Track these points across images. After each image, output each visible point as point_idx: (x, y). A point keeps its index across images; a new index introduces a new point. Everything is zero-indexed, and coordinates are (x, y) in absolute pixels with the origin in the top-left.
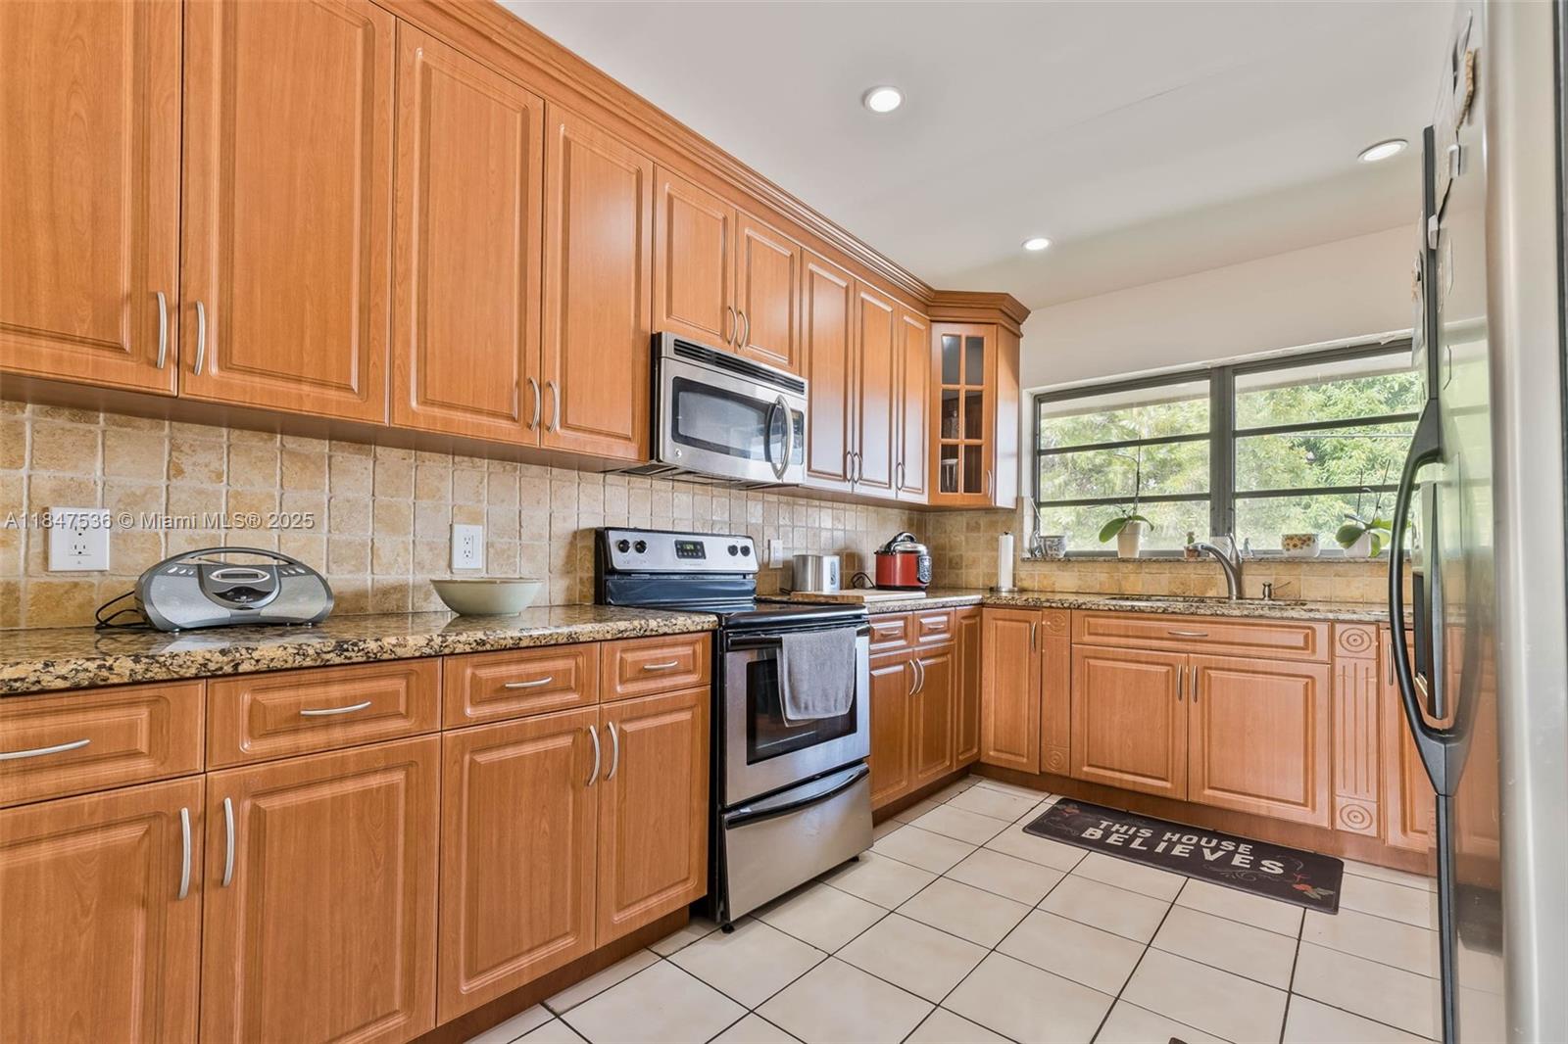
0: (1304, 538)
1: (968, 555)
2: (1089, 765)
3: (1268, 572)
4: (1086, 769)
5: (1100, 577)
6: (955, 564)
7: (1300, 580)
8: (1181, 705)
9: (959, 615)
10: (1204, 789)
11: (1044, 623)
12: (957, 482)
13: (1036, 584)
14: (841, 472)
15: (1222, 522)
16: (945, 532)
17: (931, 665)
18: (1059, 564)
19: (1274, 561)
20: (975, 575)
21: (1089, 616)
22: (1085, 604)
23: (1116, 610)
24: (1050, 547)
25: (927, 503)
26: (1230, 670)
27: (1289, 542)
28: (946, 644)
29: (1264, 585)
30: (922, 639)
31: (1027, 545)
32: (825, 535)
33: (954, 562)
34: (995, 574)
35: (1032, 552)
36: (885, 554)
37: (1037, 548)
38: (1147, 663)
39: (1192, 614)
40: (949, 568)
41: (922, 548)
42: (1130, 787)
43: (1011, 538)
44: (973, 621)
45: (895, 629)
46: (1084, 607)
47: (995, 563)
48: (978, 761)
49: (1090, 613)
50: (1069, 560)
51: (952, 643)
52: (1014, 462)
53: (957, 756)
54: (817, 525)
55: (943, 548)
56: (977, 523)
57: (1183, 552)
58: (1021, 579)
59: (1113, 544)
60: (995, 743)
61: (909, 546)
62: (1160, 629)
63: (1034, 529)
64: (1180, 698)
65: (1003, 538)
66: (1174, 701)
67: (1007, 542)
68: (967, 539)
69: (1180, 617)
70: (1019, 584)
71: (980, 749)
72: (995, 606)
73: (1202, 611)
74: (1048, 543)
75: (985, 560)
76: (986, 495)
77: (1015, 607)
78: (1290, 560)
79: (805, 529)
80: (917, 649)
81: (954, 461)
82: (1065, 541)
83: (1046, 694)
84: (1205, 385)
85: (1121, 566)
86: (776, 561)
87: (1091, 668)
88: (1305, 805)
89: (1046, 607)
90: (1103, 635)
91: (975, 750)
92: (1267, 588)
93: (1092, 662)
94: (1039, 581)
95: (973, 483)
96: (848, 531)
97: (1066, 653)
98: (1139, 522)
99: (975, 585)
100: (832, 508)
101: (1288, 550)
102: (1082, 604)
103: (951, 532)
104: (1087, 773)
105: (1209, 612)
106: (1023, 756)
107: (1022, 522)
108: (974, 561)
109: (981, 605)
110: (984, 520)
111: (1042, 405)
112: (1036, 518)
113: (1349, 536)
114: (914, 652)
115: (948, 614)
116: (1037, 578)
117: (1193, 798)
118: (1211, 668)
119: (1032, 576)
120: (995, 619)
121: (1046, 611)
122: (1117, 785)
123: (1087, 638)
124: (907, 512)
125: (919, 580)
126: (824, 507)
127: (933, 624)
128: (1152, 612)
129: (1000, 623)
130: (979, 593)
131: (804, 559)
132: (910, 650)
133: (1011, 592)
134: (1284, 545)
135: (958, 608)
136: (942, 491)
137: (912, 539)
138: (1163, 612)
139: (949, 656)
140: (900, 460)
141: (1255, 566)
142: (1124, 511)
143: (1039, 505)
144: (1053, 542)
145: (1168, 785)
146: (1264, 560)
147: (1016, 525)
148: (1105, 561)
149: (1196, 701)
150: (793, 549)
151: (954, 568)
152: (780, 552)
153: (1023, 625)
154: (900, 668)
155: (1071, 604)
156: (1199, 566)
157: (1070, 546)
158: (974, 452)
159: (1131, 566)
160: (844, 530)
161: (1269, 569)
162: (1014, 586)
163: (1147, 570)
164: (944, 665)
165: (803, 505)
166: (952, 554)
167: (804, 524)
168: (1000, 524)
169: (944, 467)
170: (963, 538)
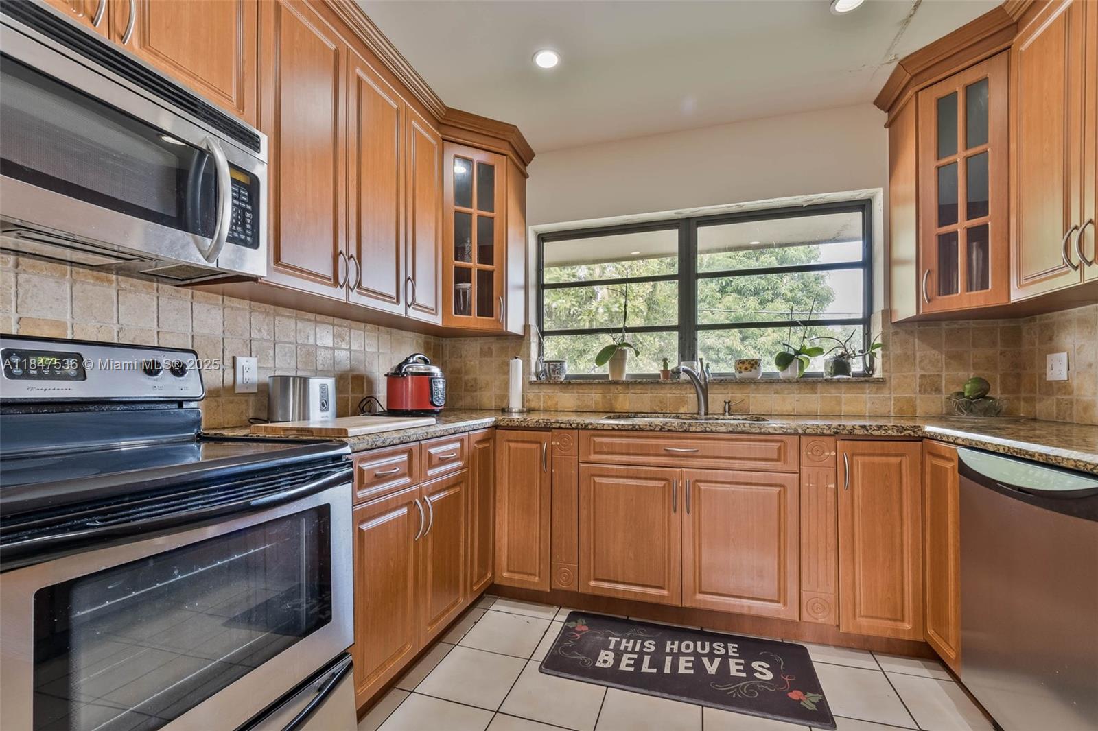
0: (753, 362)
1: (482, 378)
2: (596, 580)
3: (725, 391)
4: (593, 583)
5: (595, 397)
6: (472, 387)
7: (749, 397)
8: (675, 518)
9: (473, 440)
10: (695, 593)
11: (553, 443)
12: (470, 305)
13: (542, 405)
14: (330, 274)
15: (688, 350)
16: (461, 357)
17: (442, 500)
18: (560, 386)
19: (731, 382)
20: (488, 397)
21: (594, 436)
22: (591, 424)
23: (619, 430)
24: (554, 371)
25: (441, 325)
26: (716, 482)
27: (741, 365)
28: (459, 472)
29: (726, 403)
30: (430, 473)
31: (533, 369)
32: (322, 354)
33: (470, 384)
34: (505, 395)
35: (537, 375)
36: (396, 376)
37: (542, 371)
38: (646, 478)
39: (685, 431)
40: (465, 390)
41: (436, 370)
42: (632, 597)
43: (520, 362)
44: (487, 445)
45: (396, 465)
46: (590, 427)
47: (506, 386)
48: (493, 583)
49: (596, 432)
50: (570, 383)
51: (466, 470)
52: (522, 293)
53: (471, 587)
54: (311, 342)
55: (459, 371)
56: (489, 348)
57: (659, 375)
58: (529, 400)
59: (605, 369)
60: (508, 565)
61: (422, 368)
62: (657, 446)
63: (539, 355)
64: (675, 511)
65: (513, 362)
66: (669, 513)
67: (517, 365)
68: (480, 362)
69: (674, 434)
70: (527, 404)
71: (494, 574)
72: (508, 428)
73: (694, 429)
74: (551, 367)
75: (497, 383)
76: (498, 321)
77: (527, 428)
78: (743, 381)
79: (293, 347)
80: (423, 485)
81: (467, 285)
82: (566, 365)
83: (556, 513)
84: (674, 234)
85: (612, 387)
86: (247, 385)
87: (597, 486)
88: (778, 602)
89: (555, 428)
90: (608, 453)
91: (489, 575)
92: (727, 405)
93: (598, 479)
94: (544, 402)
95: (486, 308)
96: (355, 351)
97: (574, 472)
98: (625, 348)
99: (488, 406)
100: (333, 325)
101: (740, 372)
102: (589, 424)
103: (466, 356)
104: (594, 587)
105: (699, 429)
106: (535, 575)
107: (529, 348)
108: (487, 384)
109: (495, 427)
110: (495, 346)
111: (545, 244)
112: (540, 345)
113: (784, 360)
114: (421, 488)
115: (461, 440)
116: (542, 399)
117: (687, 604)
118: (701, 481)
119: (539, 398)
120: (509, 441)
121: (556, 432)
122: (620, 596)
123: (594, 457)
124: (423, 336)
125: (432, 403)
126: (319, 322)
127: (443, 453)
128: (651, 430)
129: (512, 445)
130: (490, 416)
131: (284, 380)
132: (417, 487)
133: (521, 412)
134: (736, 369)
135: (471, 433)
136: (456, 314)
137: (426, 362)
138: (661, 430)
139: (463, 486)
140: (410, 275)
141: (716, 386)
142: (614, 339)
143: (543, 334)
144: (556, 366)
145: (665, 593)
146: (723, 381)
147: (524, 350)
148: (599, 383)
149: (688, 513)
150: (275, 369)
151: (469, 390)
152: (251, 372)
153: (535, 446)
154: (404, 510)
155: (578, 424)
156: (673, 386)
157: (569, 369)
158: (486, 279)
159: (620, 387)
160: (350, 350)
161: (727, 388)
162: (523, 407)
163: (632, 391)
164: (457, 495)
165: (292, 317)
166: (466, 377)
167: (292, 339)
168: (509, 349)
169: (457, 292)
170: (477, 362)
